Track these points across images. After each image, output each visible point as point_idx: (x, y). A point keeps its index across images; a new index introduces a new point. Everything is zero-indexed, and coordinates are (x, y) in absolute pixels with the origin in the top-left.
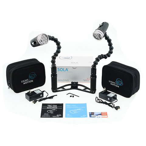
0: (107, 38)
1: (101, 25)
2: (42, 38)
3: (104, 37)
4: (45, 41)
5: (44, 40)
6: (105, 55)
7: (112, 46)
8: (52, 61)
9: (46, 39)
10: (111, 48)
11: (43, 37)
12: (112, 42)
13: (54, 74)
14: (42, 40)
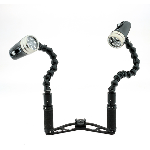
0: (129, 46)
1: (119, 25)
2: (28, 42)
3: (125, 45)
4: (33, 47)
5: (31, 45)
6: (127, 72)
7: (138, 58)
8: (45, 83)
9: (35, 44)
10: (136, 62)
11: (30, 40)
12: (137, 52)
13: (48, 105)
14: (28, 45)
